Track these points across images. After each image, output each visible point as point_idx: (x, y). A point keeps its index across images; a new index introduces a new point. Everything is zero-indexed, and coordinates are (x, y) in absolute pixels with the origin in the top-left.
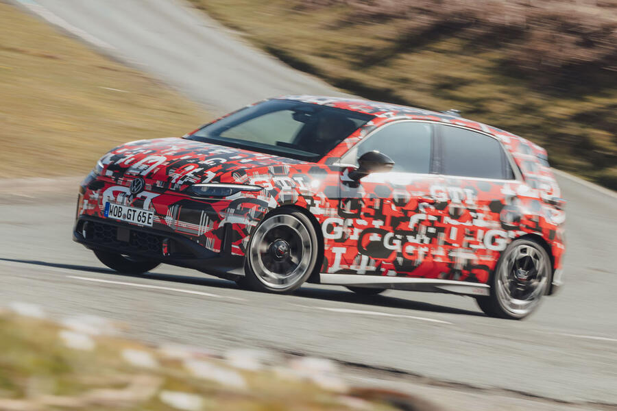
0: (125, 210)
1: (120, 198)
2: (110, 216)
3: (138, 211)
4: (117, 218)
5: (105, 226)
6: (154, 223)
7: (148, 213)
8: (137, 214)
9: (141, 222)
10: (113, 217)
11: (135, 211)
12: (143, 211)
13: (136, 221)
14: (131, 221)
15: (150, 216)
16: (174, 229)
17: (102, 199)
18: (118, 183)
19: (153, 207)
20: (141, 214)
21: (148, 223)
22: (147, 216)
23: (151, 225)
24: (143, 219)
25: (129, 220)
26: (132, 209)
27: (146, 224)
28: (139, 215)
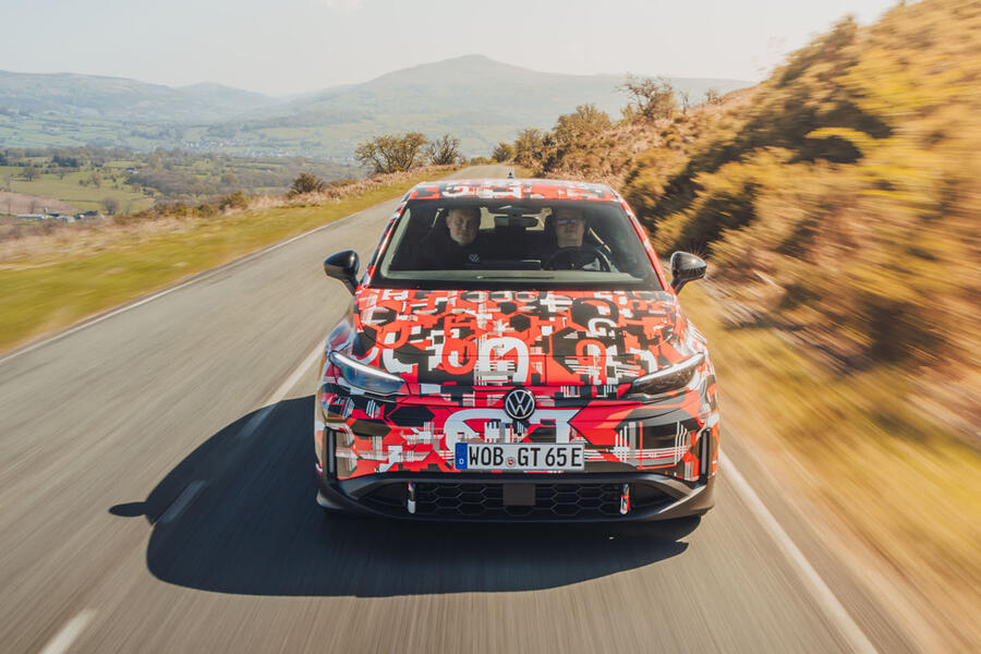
0: (510, 451)
1: (491, 433)
2: (469, 467)
3: (544, 448)
4: (491, 467)
5: (464, 487)
6: (586, 463)
7: (569, 448)
8: (542, 455)
9: (555, 466)
10: (480, 467)
11: (536, 450)
12: (556, 447)
13: (542, 466)
14: (530, 467)
15: (576, 452)
16: (634, 465)
17: (443, 442)
18: (464, 404)
19: (579, 434)
20: (554, 453)
21: (573, 465)
22: (568, 453)
23: (581, 468)
24: (561, 460)
25: (524, 467)
26: (529, 446)
27: (568, 467)
28: (548, 455)
